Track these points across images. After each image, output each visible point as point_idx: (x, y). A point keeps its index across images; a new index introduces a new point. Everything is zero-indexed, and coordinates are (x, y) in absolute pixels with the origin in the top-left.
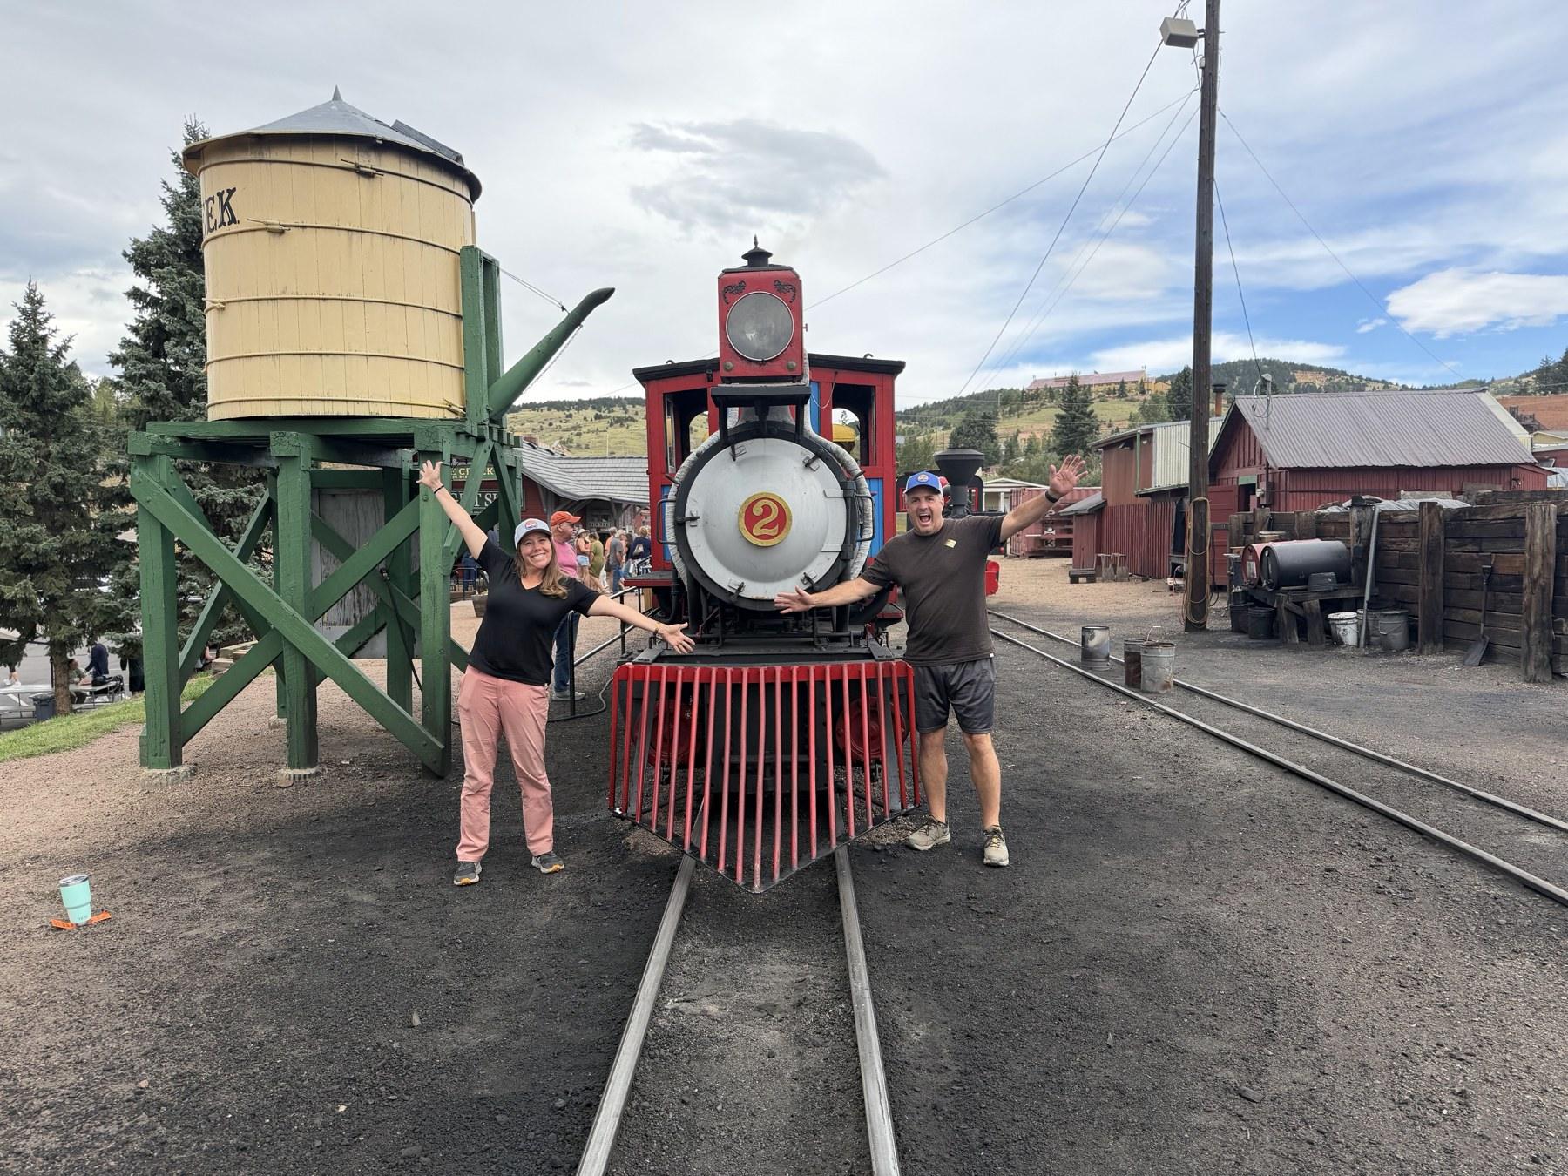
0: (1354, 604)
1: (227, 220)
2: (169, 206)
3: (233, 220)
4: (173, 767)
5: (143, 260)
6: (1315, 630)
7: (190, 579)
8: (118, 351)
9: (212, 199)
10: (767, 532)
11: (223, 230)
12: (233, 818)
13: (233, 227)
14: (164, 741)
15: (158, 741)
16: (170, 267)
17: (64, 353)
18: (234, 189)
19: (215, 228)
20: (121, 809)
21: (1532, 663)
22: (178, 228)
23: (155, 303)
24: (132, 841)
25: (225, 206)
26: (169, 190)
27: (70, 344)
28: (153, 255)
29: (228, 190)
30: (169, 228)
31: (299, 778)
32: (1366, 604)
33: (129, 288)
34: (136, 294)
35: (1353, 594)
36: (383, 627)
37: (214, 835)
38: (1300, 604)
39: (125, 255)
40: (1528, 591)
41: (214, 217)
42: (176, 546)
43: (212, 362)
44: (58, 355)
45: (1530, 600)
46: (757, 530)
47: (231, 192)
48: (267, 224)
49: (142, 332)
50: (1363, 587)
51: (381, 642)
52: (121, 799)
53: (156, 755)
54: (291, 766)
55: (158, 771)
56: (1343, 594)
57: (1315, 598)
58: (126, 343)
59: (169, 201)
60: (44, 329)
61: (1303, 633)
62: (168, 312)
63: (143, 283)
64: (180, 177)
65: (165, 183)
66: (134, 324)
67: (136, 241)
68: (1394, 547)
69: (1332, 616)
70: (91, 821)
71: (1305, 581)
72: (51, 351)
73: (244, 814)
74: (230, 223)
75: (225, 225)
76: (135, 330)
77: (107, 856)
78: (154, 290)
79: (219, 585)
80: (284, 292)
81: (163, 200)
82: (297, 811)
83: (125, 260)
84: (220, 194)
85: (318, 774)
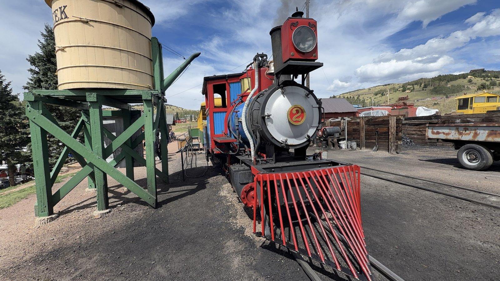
0: (344, 139)
1: (63, 17)
2: (40, 47)
3: (66, 17)
4: (50, 215)
5: (33, 61)
6: (336, 146)
7: (53, 146)
8: (26, 85)
9: (57, 10)
10: (297, 119)
11: (62, 21)
12: (78, 237)
13: (66, 20)
14: (45, 207)
15: (43, 207)
16: (42, 63)
17: (8, 86)
18: (66, 6)
19: (59, 20)
20: (27, 237)
21: (392, 150)
22: (44, 53)
23: (37, 73)
24: (31, 255)
25: (63, 12)
26: (41, 43)
27: (10, 84)
28: (36, 59)
29: (64, 6)
30: (41, 53)
31: (103, 214)
32: (346, 139)
33: (29, 69)
34: (31, 70)
35: (343, 137)
36: (124, 158)
37: (71, 248)
38: (333, 140)
39: (27, 59)
40: (391, 135)
41: (58, 17)
42: (47, 138)
43: (60, 69)
44: (6, 87)
45: (391, 137)
46: (294, 119)
47: (65, 7)
48: (81, 19)
49: (34, 80)
50: (345, 136)
51: (124, 163)
52: (27, 231)
53: (42, 212)
54: (99, 210)
55: (44, 218)
56: (341, 138)
57: (336, 139)
58: (29, 83)
59: (41, 46)
60: (2, 79)
61: (334, 146)
62: (42, 75)
63: (33, 68)
64: (44, 39)
65: (39, 40)
66: (31, 78)
67: (30, 56)
68: (351, 127)
69: (339, 142)
70: (12, 245)
71: (333, 135)
72: (4, 85)
73: (83, 234)
74: (65, 18)
75: (63, 19)
76: (32, 80)
77: (18, 267)
78: (37, 69)
79: (66, 148)
80: (89, 44)
81: (39, 45)
82: (105, 229)
83: (27, 61)
84: (60, 8)
85: (110, 212)
